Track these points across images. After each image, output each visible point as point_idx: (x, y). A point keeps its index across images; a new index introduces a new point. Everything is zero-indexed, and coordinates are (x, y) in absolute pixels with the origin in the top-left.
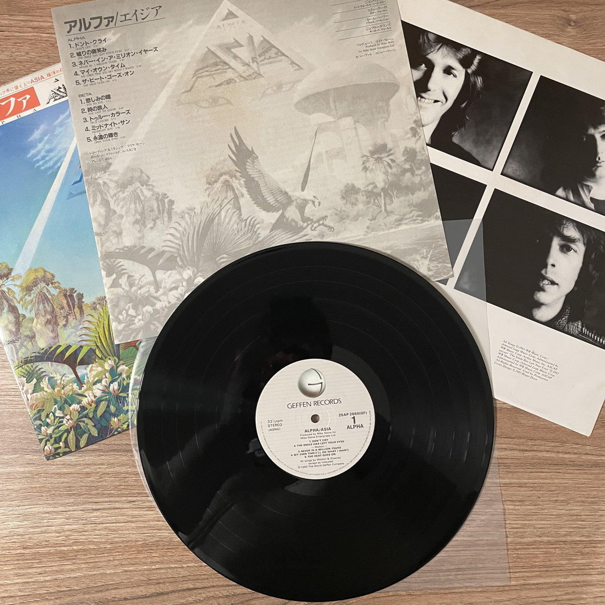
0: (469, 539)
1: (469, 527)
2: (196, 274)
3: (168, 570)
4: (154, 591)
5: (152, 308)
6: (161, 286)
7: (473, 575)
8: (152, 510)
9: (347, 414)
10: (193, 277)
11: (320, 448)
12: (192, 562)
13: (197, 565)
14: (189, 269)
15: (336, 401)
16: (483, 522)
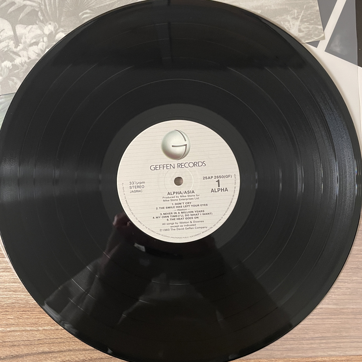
0: (335, 307)
1: (335, 295)
2: (58, 29)
3: (24, 332)
4: (8, 353)
5: (11, 64)
6: (21, 41)
7: (338, 344)
8: (9, 272)
9: (212, 177)
10: (54, 32)
11: (182, 211)
12: (48, 325)
13: (53, 328)
14: (50, 24)
15: (200, 164)
16: (349, 290)
